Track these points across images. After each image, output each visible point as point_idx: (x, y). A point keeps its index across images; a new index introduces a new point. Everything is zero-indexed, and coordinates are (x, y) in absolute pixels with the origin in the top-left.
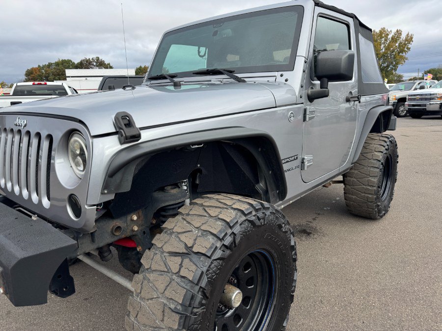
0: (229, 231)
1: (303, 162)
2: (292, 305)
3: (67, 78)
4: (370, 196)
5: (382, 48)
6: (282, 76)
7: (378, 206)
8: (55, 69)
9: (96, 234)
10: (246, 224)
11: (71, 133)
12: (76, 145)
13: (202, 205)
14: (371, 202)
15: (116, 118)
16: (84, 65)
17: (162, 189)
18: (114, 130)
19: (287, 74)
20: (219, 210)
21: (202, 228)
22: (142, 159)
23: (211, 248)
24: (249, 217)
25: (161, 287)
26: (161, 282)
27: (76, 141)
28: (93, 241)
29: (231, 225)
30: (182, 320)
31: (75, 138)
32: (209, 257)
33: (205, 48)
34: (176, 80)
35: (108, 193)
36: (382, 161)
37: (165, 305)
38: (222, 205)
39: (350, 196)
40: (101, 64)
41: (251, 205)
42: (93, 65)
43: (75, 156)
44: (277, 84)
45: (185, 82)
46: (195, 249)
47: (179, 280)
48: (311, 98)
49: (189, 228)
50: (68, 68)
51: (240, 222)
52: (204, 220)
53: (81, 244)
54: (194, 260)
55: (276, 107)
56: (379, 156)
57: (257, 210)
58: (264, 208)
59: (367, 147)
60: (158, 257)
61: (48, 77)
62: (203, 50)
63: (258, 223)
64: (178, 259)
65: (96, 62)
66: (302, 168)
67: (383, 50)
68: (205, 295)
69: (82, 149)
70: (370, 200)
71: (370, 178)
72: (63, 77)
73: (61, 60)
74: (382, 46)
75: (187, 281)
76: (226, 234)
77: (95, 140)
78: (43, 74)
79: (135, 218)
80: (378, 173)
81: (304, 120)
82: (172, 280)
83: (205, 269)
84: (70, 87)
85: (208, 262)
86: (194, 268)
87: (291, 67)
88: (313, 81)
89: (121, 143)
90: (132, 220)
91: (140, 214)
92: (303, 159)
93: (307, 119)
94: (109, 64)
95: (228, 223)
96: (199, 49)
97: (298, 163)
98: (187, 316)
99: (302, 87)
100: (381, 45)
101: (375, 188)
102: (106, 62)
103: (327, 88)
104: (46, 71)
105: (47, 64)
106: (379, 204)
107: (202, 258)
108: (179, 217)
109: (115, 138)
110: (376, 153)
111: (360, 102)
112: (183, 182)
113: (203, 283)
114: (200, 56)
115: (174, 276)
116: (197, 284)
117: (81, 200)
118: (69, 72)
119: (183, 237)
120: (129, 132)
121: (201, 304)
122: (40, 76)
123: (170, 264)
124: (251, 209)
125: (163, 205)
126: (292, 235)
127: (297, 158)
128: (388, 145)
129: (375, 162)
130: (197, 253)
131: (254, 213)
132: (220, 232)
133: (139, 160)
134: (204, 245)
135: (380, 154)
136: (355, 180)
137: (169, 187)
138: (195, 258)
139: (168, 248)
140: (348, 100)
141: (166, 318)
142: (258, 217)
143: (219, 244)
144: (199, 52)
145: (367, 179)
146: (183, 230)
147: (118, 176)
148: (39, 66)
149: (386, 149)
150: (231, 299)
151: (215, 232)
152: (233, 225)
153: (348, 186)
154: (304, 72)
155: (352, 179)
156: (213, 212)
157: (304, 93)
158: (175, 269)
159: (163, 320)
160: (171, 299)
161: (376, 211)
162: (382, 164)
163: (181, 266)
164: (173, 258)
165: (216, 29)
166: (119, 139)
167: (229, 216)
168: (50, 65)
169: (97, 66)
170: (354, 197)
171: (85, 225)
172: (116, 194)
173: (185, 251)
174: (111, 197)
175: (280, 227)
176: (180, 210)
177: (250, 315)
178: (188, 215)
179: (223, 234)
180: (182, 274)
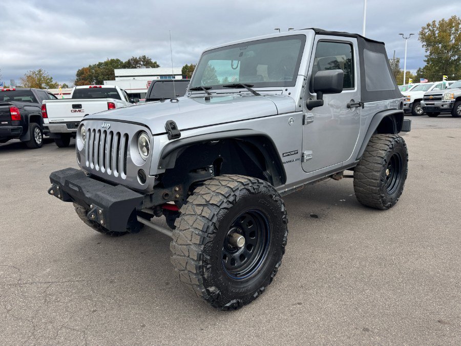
0: (232, 194)
1: (303, 156)
2: (284, 256)
3: (116, 78)
4: (374, 188)
5: (452, 39)
6: (286, 90)
7: (382, 197)
8: (104, 68)
9: (153, 196)
10: (245, 191)
11: (140, 133)
12: (143, 140)
13: (218, 180)
14: (375, 193)
15: (167, 124)
16: (132, 64)
17: (195, 171)
18: (165, 131)
19: (290, 89)
20: (228, 182)
21: (216, 191)
22: (181, 149)
23: (220, 201)
24: (246, 187)
25: (191, 223)
26: (190, 220)
27: (144, 138)
28: (151, 201)
29: (234, 190)
30: (202, 239)
31: (143, 136)
32: (219, 207)
33: (237, 61)
34: (210, 91)
35: (161, 169)
36: (385, 158)
37: (193, 232)
38: (230, 180)
39: (358, 188)
40: (148, 63)
41: (250, 180)
42: (140, 64)
43: (142, 147)
44: (283, 96)
45: (217, 94)
46: (211, 202)
47: (201, 218)
48: (310, 107)
49: (209, 191)
50: (117, 68)
51: (240, 189)
52: (217, 187)
53: (145, 202)
54: (210, 208)
55: (278, 114)
56: (382, 154)
57: (253, 183)
58: (259, 183)
59: (374, 146)
60: (190, 208)
61: (98, 76)
62: (235, 62)
63: (252, 191)
64: (201, 208)
65: (142, 61)
66: (302, 161)
67: (453, 41)
68: (215, 228)
69: (147, 143)
70: (375, 192)
71: (374, 173)
72: (112, 77)
73: (110, 59)
74: (452, 36)
75: (205, 219)
76: (230, 195)
77: (155, 137)
78: (93, 74)
79: (177, 189)
80: (381, 168)
81: (303, 123)
82: (197, 218)
83: (216, 213)
84: (121, 90)
85: (218, 210)
86: (209, 211)
87: (293, 84)
88: (312, 93)
89: (169, 139)
90: (176, 191)
91: (181, 187)
92: (303, 154)
93: (306, 123)
94: (155, 63)
95: (232, 189)
96: (232, 62)
97: (299, 156)
98: (204, 238)
99: (301, 99)
100: (450, 36)
101: (378, 181)
102: (153, 61)
103: (322, 99)
104: (96, 71)
105: (97, 63)
106: (383, 195)
107: (215, 207)
108: (204, 187)
109: (166, 136)
110: (381, 151)
111: (363, 108)
112: (210, 167)
113: (215, 220)
114: (233, 68)
115: (199, 217)
116: (211, 221)
117: (146, 172)
118: (117, 72)
119: (204, 196)
120: (174, 132)
121: (214, 233)
122: (90, 76)
123: (196, 210)
124: (249, 182)
125: (195, 181)
126: (282, 205)
127: (297, 153)
128: (392, 145)
129: (379, 158)
130: (212, 204)
131: (250, 185)
132: (226, 193)
133: (179, 150)
134: (216, 200)
135: (383, 152)
136: (362, 174)
137: (200, 170)
138: (210, 207)
139: (196, 202)
140: (349, 107)
141: (193, 239)
142: (253, 188)
143: (225, 201)
144: (232, 65)
145: (371, 173)
146: (205, 193)
147: (167, 158)
148: (90, 66)
149: (390, 148)
150: (237, 241)
151: (223, 193)
152: (236, 190)
153: (356, 180)
154: (303, 87)
155: (359, 174)
156: (224, 183)
157: (304, 102)
158: (199, 212)
159: (191, 241)
160: (196, 228)
161: (380, 201)
162: (385, 160)
163: (202, 211)
164: (198, 207)
165: (242, 51)
166: (168, 136)
167: (233, 185)
168: (100, 64)
169: (144, 65)
170: (361, 189)
171: (148, 188)
172: (166, 169)
173: (205, 203)
174: (163, 171)
175: (271, 196)
176: (205, 183)
177: (252, 256)
178: (209, 185)
179: (228, 195)
180: (203, 215)
